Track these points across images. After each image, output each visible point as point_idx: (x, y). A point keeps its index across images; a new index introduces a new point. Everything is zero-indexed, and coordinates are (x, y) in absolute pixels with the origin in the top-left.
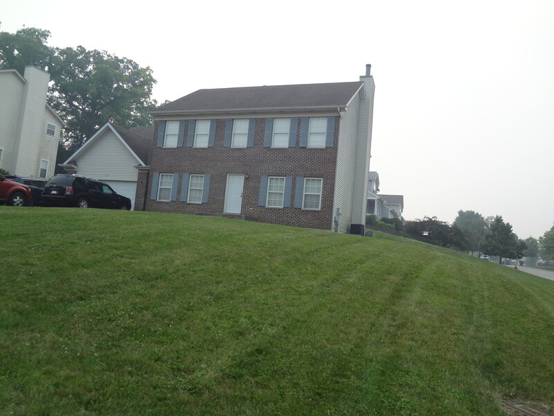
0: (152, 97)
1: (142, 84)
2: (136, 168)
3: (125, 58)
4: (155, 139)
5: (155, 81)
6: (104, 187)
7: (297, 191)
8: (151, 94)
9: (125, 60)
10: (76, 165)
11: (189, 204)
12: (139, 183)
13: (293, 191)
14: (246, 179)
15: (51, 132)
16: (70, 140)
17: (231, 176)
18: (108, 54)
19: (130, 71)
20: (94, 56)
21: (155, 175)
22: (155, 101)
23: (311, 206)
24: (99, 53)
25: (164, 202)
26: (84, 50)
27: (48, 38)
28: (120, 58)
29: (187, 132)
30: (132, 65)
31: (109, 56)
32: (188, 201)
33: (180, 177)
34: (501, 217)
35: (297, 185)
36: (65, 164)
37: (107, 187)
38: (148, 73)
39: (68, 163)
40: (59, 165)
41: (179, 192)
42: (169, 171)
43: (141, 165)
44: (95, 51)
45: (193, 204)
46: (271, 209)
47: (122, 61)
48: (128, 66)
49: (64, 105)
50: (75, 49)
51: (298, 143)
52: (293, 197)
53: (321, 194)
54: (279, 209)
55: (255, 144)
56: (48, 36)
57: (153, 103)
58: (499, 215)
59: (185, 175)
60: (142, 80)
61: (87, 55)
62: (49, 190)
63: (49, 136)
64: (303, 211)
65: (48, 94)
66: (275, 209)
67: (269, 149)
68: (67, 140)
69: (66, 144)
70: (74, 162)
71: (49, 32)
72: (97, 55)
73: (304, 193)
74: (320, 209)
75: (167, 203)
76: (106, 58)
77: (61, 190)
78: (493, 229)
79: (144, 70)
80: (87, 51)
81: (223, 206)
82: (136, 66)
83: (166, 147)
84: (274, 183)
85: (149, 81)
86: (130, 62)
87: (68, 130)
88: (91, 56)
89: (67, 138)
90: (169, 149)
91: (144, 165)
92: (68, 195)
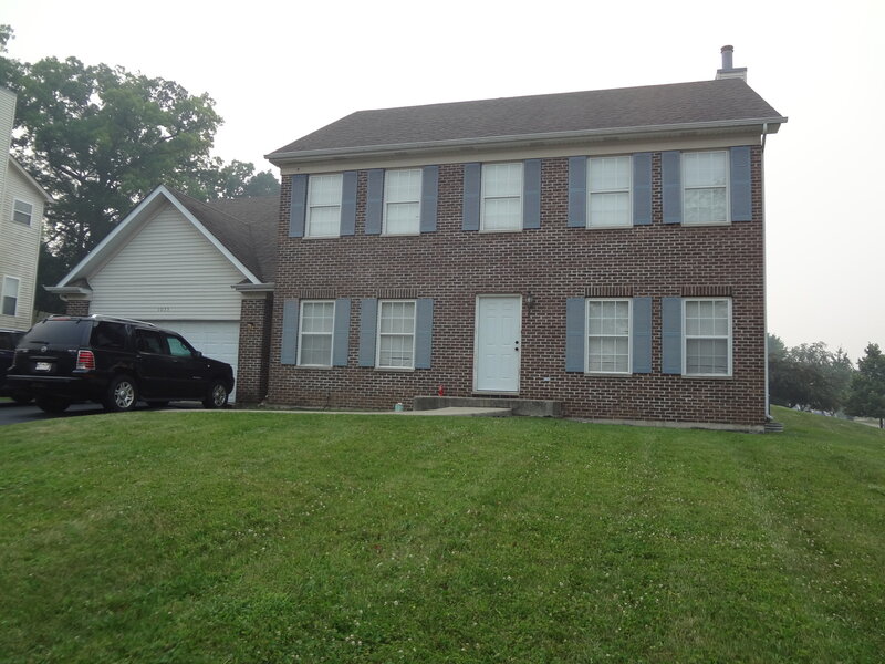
0: (213, 152)
1: (196, 127)
2: (238, 289)
3: (161, 79)
4: (283, 218)
5: (220, 120)
6: (169, 340)
7: (665, 333)
8: (212, 146)
9: (161, 82)
10: (88, 287)
11: (383, 373)
12: (244, 324)
13: (656, 333)
14: (529, 308)
15: (23, 218)
16: (58, 238)
17: (484, 302)
18: (126, 71)
19: (170, 102)
20: (99, 77)
21: (289, 304)
22: (219, 160)
23: (708, 368)
24: (108, 71)
25: (316, 370)
26: (81, 65)
27: (10, 42)
28: (150, 77)
29: (363, 198)
30: (174, 91)
31: (128, 75)
32: (378, 366)
33: (355, 308)
34: (877, 347)
35: (666, 318)
36: (61, 285)
37: (176, 340)
38: (205, 106)
39: (67, 285)
40: (48, 288)
41: (354, 343)
42: (324, 294)
43: (248, 281)
44: (102, 66)
45: (392, 373)
46: (600, 378)
47: (153, 84)
48: (167, 95)
49: (45, 173)
50: (62, 60)
51: (657, 212)
52: (657, 346)
53: (729, 337)
54: (622, 379)
55: (544, 221)
56: (7, 36)
57: (215, 163)
58: (873, 343)
59: (366, 303)
60: (197, 119)
61: (87, 74)
62: (28, 360)
63: (18, 227)
64: (687, 381)
65: (12, 151)
66: (611, 378)
67: (581, 230)
68: (53, 239)
69: (51, 245)
70: (82, 281)
71: (9, 28)
72: (106, 76)
73: (685, 337)
74: (730, 374)
75: (324, 371)
76: (123, 79)
77: (64, 361)
78: (862, 369)
79: (198, 101)
80: (86, 67)
81: (471, 374)
82: (182, 92)
83: (311, 237)
84: (603, 315)
85: (209, 120)
86: (170, 85)
87: (52, 220)
88: (94, 77)
89: (53, 234)
90: (319, 240)
91: (255, 281)
92: (81, 375)
